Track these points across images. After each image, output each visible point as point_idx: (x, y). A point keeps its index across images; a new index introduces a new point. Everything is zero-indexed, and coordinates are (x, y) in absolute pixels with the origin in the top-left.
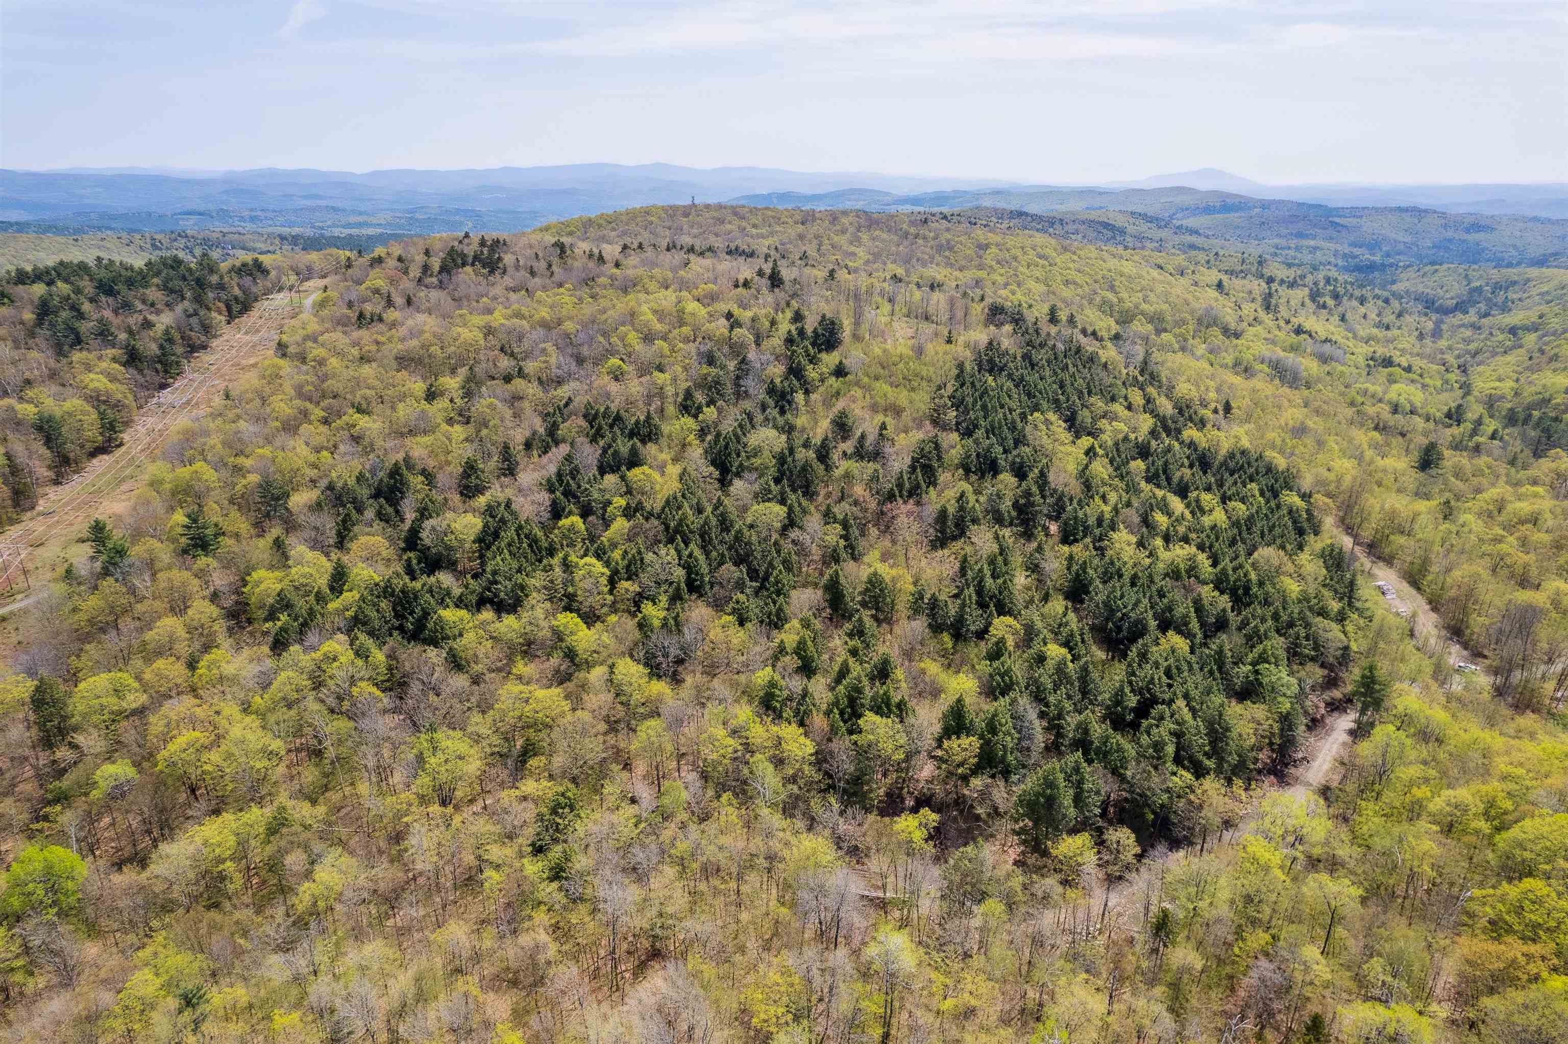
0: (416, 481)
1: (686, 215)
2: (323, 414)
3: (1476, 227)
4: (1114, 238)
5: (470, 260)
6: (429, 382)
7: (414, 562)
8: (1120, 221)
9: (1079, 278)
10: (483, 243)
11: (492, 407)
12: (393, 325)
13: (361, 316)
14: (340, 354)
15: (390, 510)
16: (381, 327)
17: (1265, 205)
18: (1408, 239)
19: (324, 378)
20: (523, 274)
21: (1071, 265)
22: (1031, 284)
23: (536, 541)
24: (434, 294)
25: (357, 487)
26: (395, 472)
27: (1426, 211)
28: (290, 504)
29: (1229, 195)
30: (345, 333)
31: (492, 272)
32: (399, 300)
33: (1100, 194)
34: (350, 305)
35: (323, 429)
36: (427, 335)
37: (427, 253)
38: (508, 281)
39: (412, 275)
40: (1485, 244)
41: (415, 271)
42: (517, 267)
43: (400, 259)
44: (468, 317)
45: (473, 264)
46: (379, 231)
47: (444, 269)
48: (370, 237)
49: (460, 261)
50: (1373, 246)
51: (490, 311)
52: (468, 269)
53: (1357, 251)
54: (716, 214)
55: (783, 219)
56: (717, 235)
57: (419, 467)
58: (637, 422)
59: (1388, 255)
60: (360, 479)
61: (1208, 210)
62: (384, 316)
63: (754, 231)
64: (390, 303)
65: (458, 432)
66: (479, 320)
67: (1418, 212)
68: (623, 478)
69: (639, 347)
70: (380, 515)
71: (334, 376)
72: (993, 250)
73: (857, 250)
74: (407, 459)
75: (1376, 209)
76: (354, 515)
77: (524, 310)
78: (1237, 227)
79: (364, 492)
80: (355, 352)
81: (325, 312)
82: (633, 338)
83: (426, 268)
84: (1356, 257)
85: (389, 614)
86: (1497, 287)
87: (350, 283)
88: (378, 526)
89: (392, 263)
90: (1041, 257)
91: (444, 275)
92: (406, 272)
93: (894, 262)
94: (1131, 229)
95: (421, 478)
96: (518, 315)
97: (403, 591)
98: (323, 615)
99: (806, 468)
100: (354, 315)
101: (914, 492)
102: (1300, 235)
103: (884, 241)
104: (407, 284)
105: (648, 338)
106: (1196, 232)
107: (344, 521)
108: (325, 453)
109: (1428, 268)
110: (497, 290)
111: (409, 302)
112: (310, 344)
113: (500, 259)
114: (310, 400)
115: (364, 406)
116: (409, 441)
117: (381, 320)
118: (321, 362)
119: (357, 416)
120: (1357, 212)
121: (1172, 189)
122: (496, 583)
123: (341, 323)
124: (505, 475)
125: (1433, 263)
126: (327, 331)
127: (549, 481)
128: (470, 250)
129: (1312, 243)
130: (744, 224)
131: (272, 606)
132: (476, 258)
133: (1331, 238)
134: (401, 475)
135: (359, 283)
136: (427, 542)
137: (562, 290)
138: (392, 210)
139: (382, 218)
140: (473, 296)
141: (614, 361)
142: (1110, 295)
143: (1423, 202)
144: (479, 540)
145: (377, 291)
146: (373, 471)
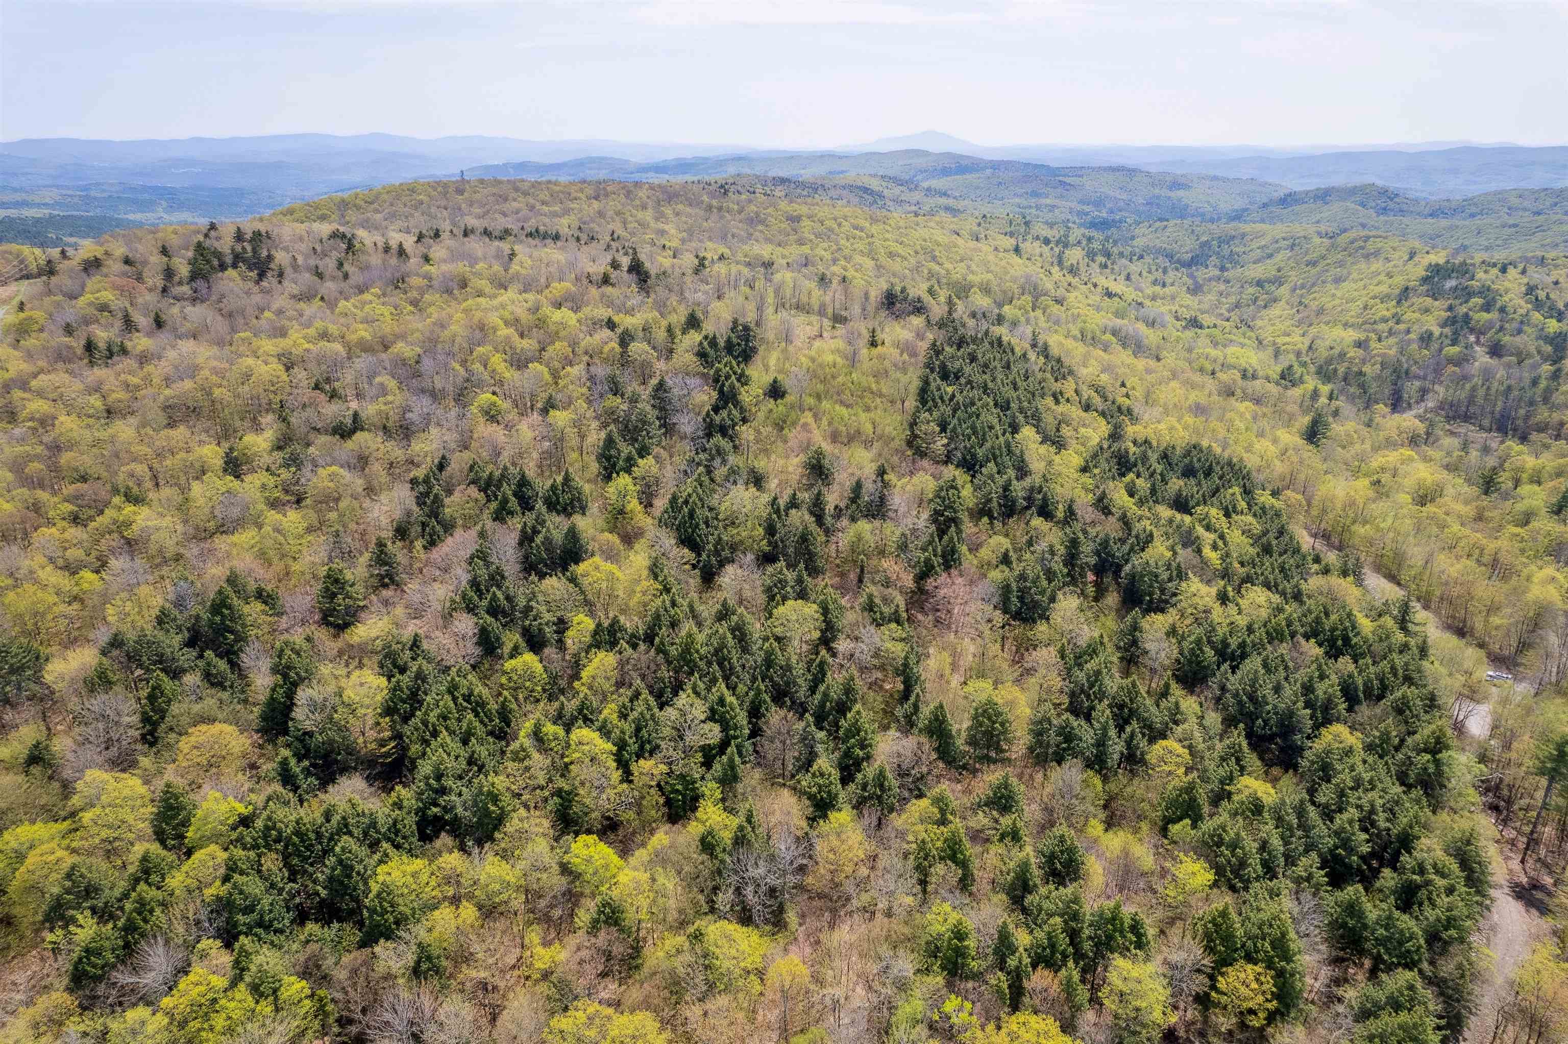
0: (253, 610)
1: (460, 192)
2: (71, 507)
3: (1176, 185)
4: (875, 202)
5: (229, 260)
6: (226, 445)
7: (293, 762)
8: (875, 184)
9: (900, 249)
10: (239, 236)
11: (332, 477)
12: (144, 359)
13: (90, 347)
14: (70, 408)
15: (222, 665)
16: (129, 363)
17: (996, 166)
18: (1124, 196)
19: (56, 448)
20: (307, 277)
21: (887, 236)
22: (858, 259)
23: (482, 704)
24: (196, 313)
25: (160, 635)
26: (220, 606)
27: (1134, 170)
28: (48, 678)
29: (961, 156)
30: (71, 373)
31: (262, 275)
32: (143, 321)
33: (840, 158)
34: (69, 330)
35: (74, 533)
36: (206, 373)
37: (164, 251)
38: (290, 287)
39: (150, 282)
40: (1185, 201)
41: (155, 280)
42: (295, 267)
43: (127, 261)
44: (256, 342)
45: (234, 266)
46: (46, 212)
47: (194, 276)
48: (37, 221)
49: (216, 262)
50: (1098, 203)
51: (282, 333)
52: (230, 272)
53: (1087, 208)
54: (494, 190)
55: (574, 195)
56: (505, 215)
57: (252, 586)
58: (553, 487)
59: (1111, 212)
60: (162, 620)
61: (945, 172)
62: (129, 345)
63: (545, 209)
64: (129, 325)
65: (293, 519)
66: (268, 346)
67: (1130, 172)
68: (573, 580)
69: (510, 375)
70: (213, 680)
71: (72, 445)
72: (806, 222)
73: (666, 227)
74: (232, 580)
75: (1093, 169)
76: (168, 684)
77: (333, 329)
78: (977, 188)
79: (173, 642)
80: (96, 402)
81: (30, 342)
82: (498, 361)
83: (169, 273)
84: (1087, 214)
85: (279, 875)
86: (1221, 241)
87: (60, 298)
88: (211, 701)
89: (118, 267)
90: (856, 228)
91: (200, 284)
92: (139, 278)
93: (710, 239)
94: (886, 192)
95: (259, 606)
96: (324, 335)
97: (297, 833)
98: (164, 904)
99: (804, 538)
100: (77, 344)
101: (950, 560)
102: (1035, 194)
103: (689, 216)
104: (148, 298)
105: (520, 363)
106: (945, 194)
107: (151, 698)
108: (87, 575)
109: (1158, 224)
110: (279, 302)
111: (159, 323)
112: (17, 394)
113: (270, 258)
114: (42, 486)
115: (135, 490)
116: (221, 543)
117: (124, 351)
118: (45, 422)
119: (129, 509)
120: (1078, 171)
121: (907, 152)
122: (443, 791)
123: (61, 357)
124: (385, 586)
125: (1161, 220)
126: (41, 371)
127: (464, 596)
128: (225, 244)
129: (1048, 201)
130: (531, 201)
131: (59, 898)
132: (238, 258)
133: (1062, 196)
134: (230, 607)
135: (73, 297)
136: (308, 725)
137: (367, 296)
138: (58, 187)
139: (50, 196)
140: (250, 311)
141: (485, 397)
142: (936, 268)
143: (1130, 163)
144: (389, 710)
145: (103, 308)
146: (179, 603)
